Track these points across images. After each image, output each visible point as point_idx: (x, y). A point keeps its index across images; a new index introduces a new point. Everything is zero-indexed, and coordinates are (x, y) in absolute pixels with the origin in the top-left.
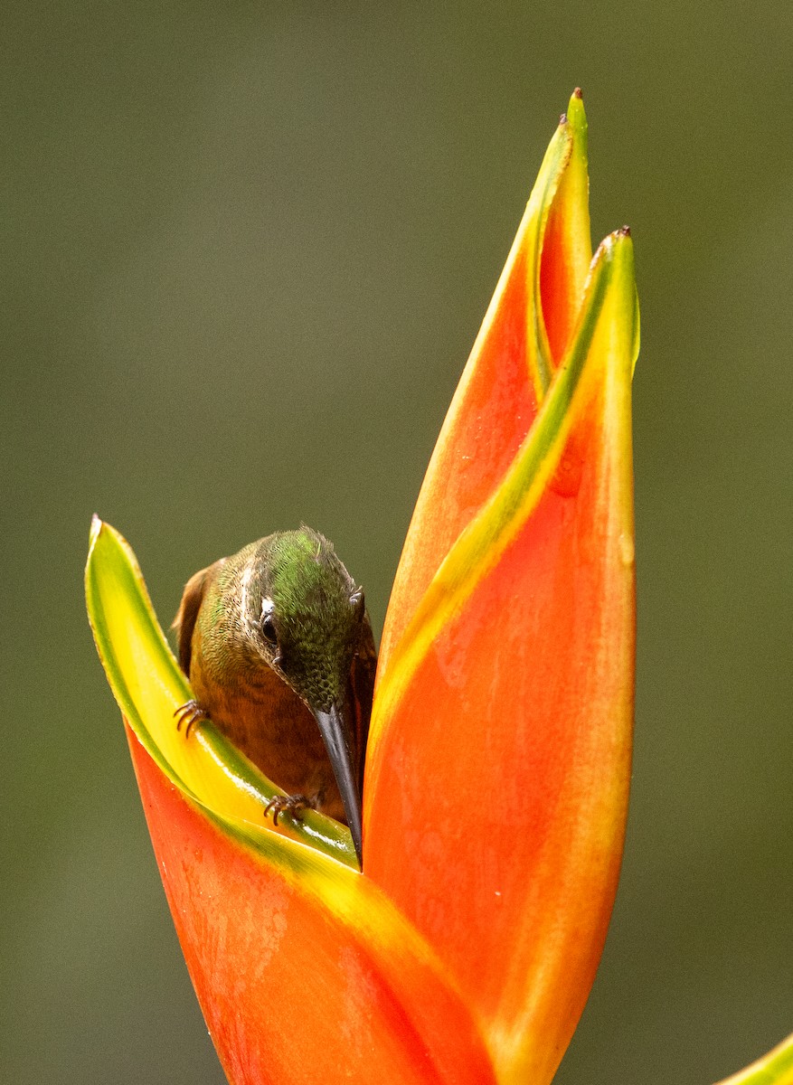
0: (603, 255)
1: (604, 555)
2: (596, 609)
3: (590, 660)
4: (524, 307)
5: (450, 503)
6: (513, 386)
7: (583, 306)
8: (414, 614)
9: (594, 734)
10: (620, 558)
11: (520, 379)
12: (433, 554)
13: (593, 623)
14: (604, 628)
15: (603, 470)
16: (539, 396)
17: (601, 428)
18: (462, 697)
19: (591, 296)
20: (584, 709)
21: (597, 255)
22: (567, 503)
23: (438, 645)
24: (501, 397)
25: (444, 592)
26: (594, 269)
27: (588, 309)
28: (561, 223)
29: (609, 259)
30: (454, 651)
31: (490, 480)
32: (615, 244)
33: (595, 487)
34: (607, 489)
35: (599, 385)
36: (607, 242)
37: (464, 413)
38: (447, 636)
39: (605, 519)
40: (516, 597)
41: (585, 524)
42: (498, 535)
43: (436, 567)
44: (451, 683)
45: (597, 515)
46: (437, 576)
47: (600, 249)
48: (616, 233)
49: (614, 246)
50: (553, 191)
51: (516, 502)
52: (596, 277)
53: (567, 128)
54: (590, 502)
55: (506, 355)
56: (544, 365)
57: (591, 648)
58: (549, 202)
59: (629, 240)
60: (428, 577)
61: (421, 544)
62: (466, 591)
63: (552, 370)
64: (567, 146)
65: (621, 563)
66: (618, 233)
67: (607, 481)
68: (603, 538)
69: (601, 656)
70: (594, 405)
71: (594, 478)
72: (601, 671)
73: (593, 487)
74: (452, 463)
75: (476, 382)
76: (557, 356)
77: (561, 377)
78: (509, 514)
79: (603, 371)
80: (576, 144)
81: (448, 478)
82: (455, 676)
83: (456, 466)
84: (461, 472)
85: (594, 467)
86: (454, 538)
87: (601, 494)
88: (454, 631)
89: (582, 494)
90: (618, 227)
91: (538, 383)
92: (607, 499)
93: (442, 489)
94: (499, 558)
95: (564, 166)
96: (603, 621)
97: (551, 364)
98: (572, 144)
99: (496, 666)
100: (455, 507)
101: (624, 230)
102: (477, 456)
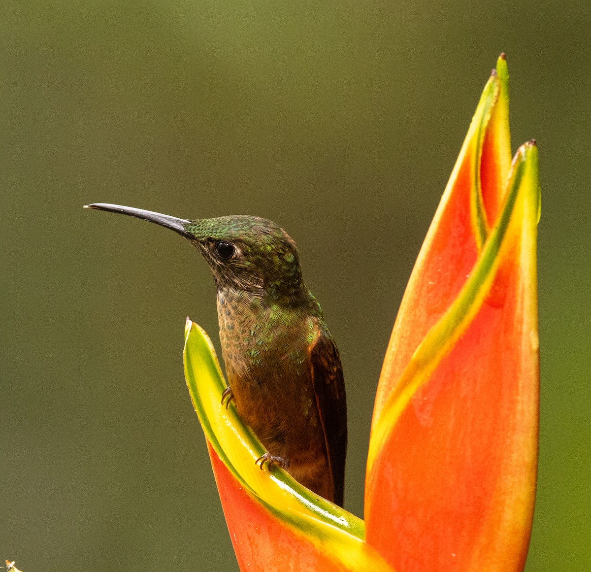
0: (520, 157)
1: (519, 344)
2: (515, 378)
3: (512, 409)
4: (469, 189)
5: (422, 312)
6: (462, 239)
7: (508, 190)
8: (399, 381)
9: (514, 456)
10: (530, 346)
11: (466, 235)
12: (411, 342)
13: (513, 386)
14: (520, 390)
15: (519, 291)
16: (479, 245)
17: (518, 266)
18: (431, 432)
19: (512, 183)
20: (508, 441)
21: (516, 157)
22: (497, 312)
23: (415, 400)
24: (454, 246)
25: (419, 366)
26: (514, 166)
27: (510, 192)
28: (492, 137)
29: (524, 159)
30: (425, 404)
31: (448, 297)
32: (527, 150)
33: (515, 302)
34: (522, 302)
35: (517, 239)
36: (522, 149)
37: (430, 255)
38: (420, 394)
39: (521, 322)
40: (465, 370)
41: (508, 326)
42: (452, 331)
43: (413, 351)
44: (423, 423)
45: (516, 319)
46: (414, 356)
47: (517, 154)
48: (527, 143)
49: (526, 152)
50: (488, 117)
51: (464, 310)
52: (515, 171)
53: (496, 78)
54: (511, 311)
55: (457, 219)
56: (482, 226)
57: (513, 402)
58: (485, 124)
59: (535, 149)
60: (407, 358)
61: (402, 337)
62: (433, 366)
63: (488, 229)
64: (496, 90)
65: (531, 350)
66: (529, 144)
67: (522, 298)
68: (520, 333)
69: (519, 407)
70: (514, 251)
71: (514, 296)
72: (518, 417)
73: (513, 302)
74: (423, 286)
75: (438, 236)
76: (491, 220)
77: (493, 233)
78: (459, 319)
79: (519, 230)
80: (502, 89)
81: (420, 295)
82: (425, 419)
83: (425, 289)
84: (428, 292)
85: (514, 290)
86: (424, 334)
87: (519, 305)
88: (425, 391)
89: (506, 306)
90: (529, 140)
91: (478, 237)
92: (522, 309)
93: (416, 303)
94: (453, 346)
95: (494, 101)
96: (520, 385)
97: (487, 225)
98: (500, 88)
99: (452, 412)
100: (424, 314)
101: (532, 142)
102: (439, 283)
